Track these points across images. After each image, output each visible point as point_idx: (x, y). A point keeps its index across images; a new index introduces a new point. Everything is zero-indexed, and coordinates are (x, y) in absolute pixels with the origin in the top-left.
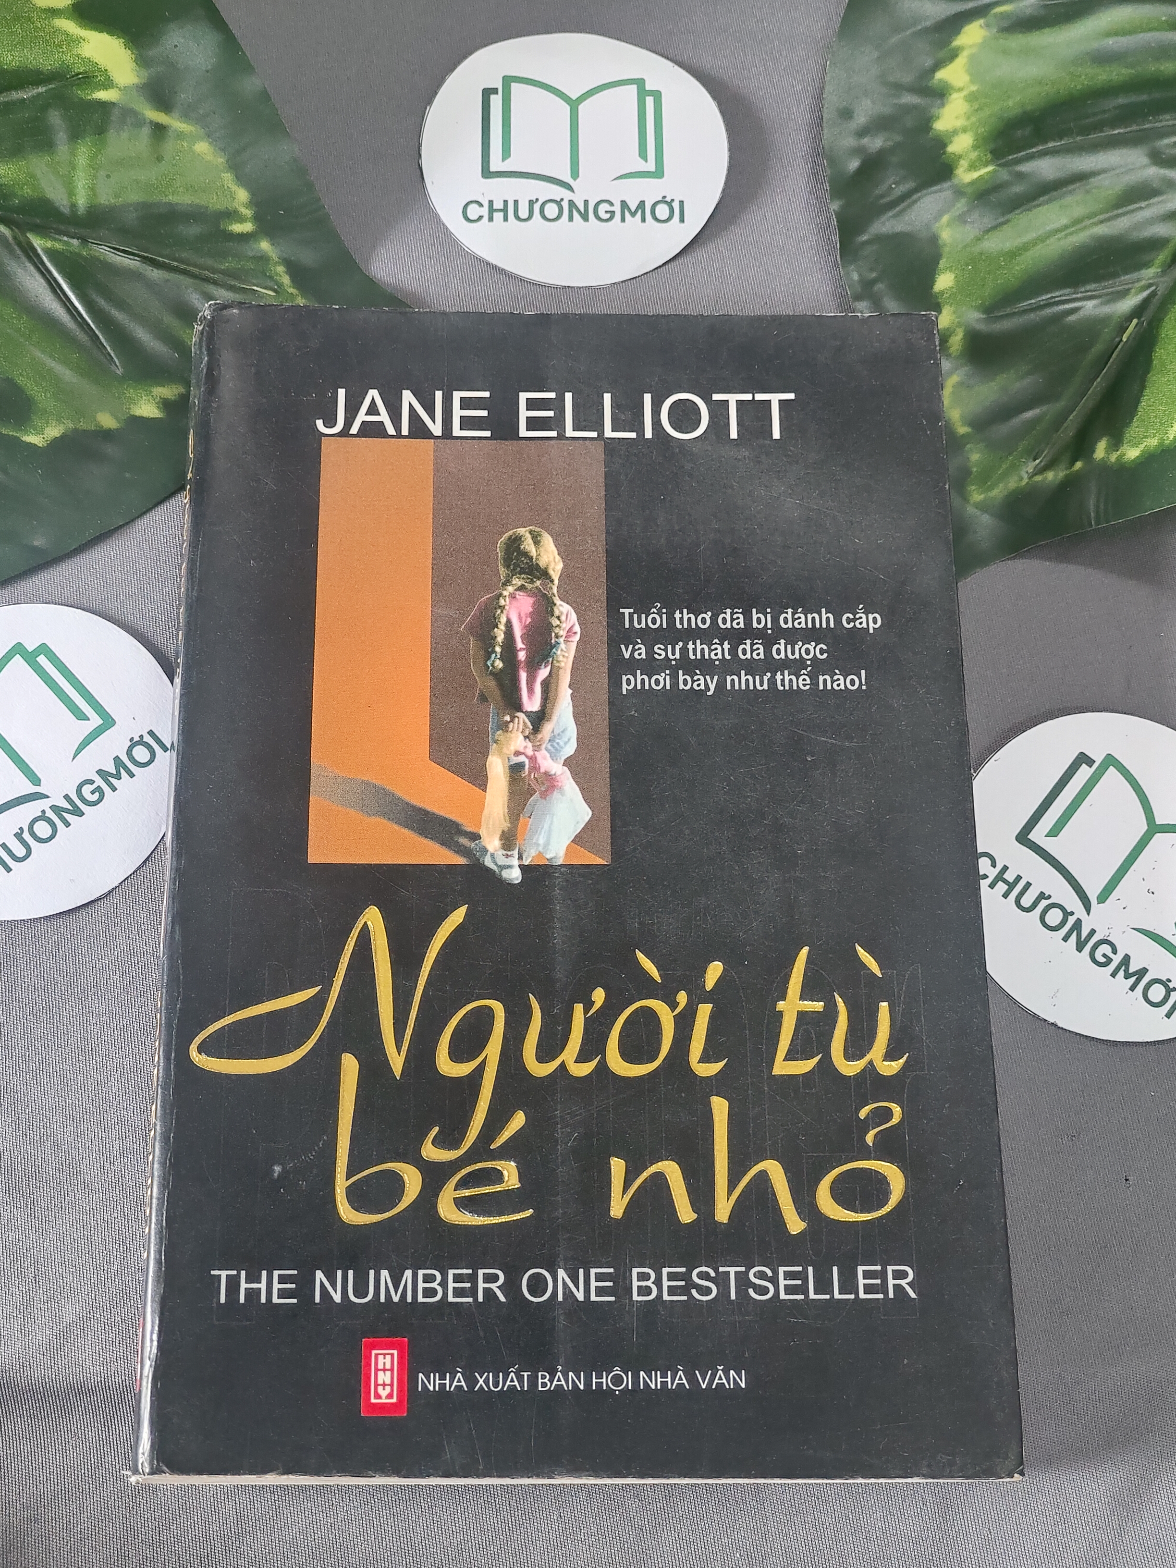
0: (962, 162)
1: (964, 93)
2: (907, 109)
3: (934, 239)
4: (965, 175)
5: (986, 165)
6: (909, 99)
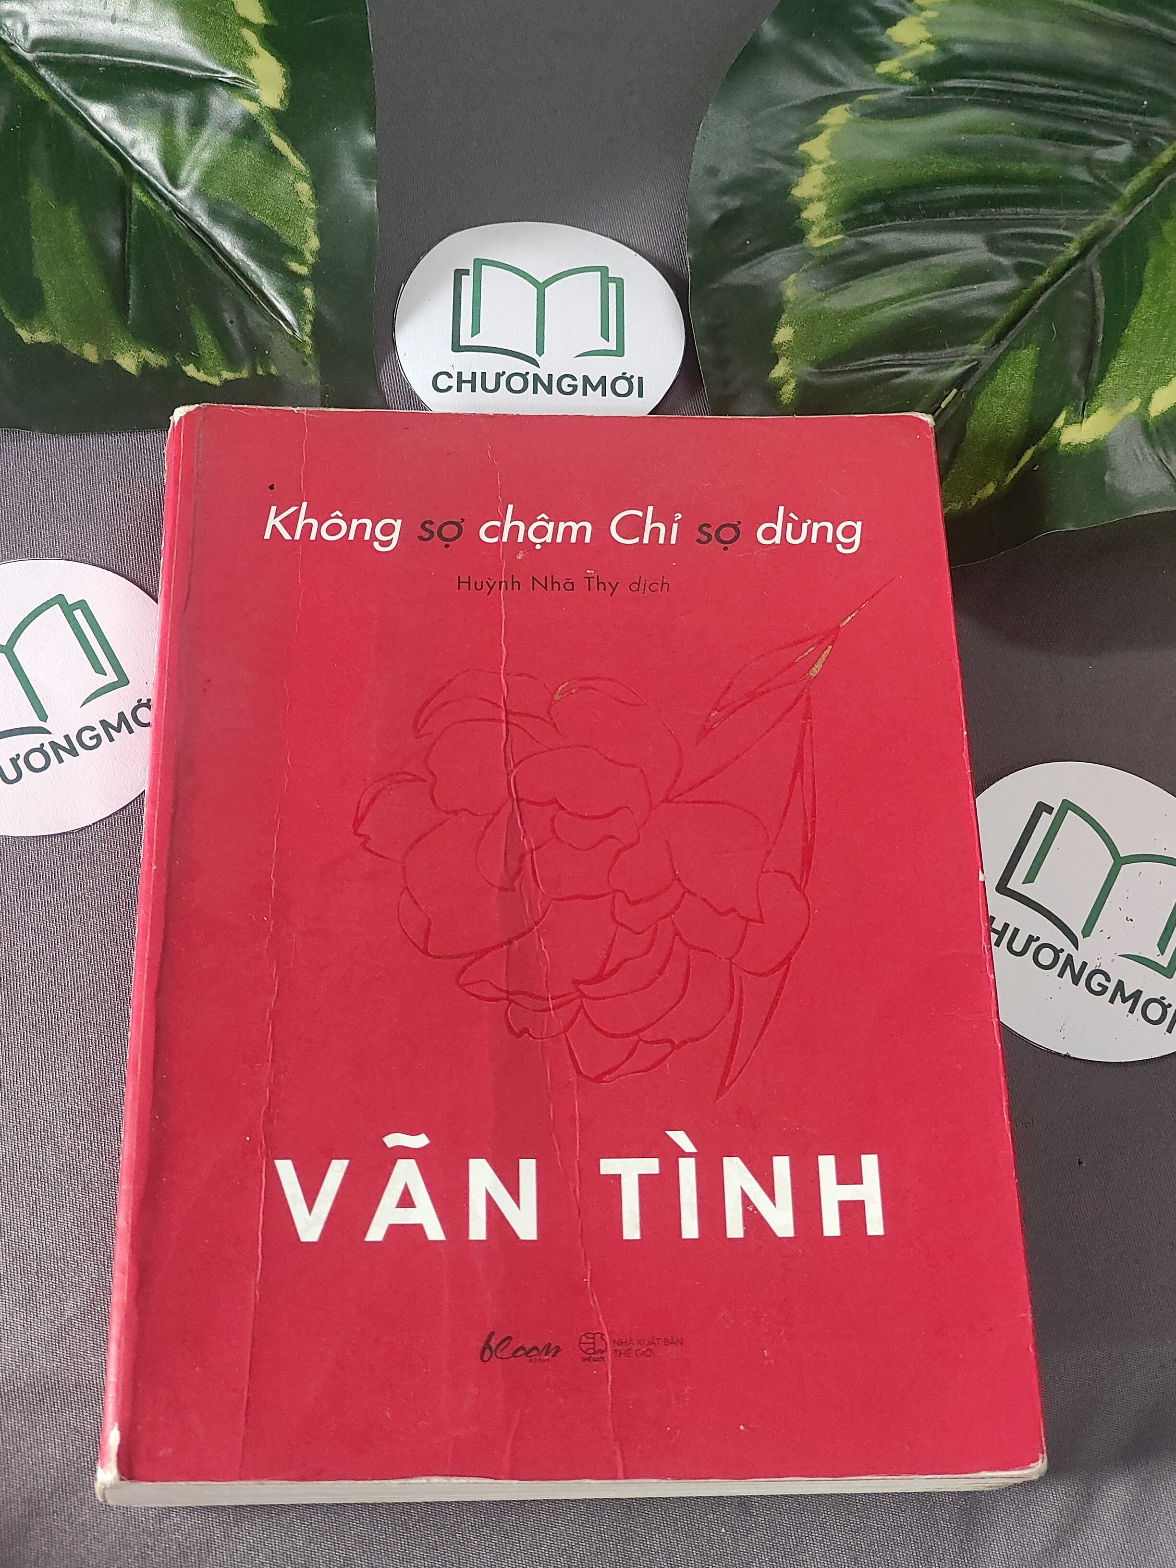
0: (814, 228)
1: (822, 166)
2: (770, 174)
3: (779, 295)
4: (815, 240)
5: (835, 234)
6: (772, 165)
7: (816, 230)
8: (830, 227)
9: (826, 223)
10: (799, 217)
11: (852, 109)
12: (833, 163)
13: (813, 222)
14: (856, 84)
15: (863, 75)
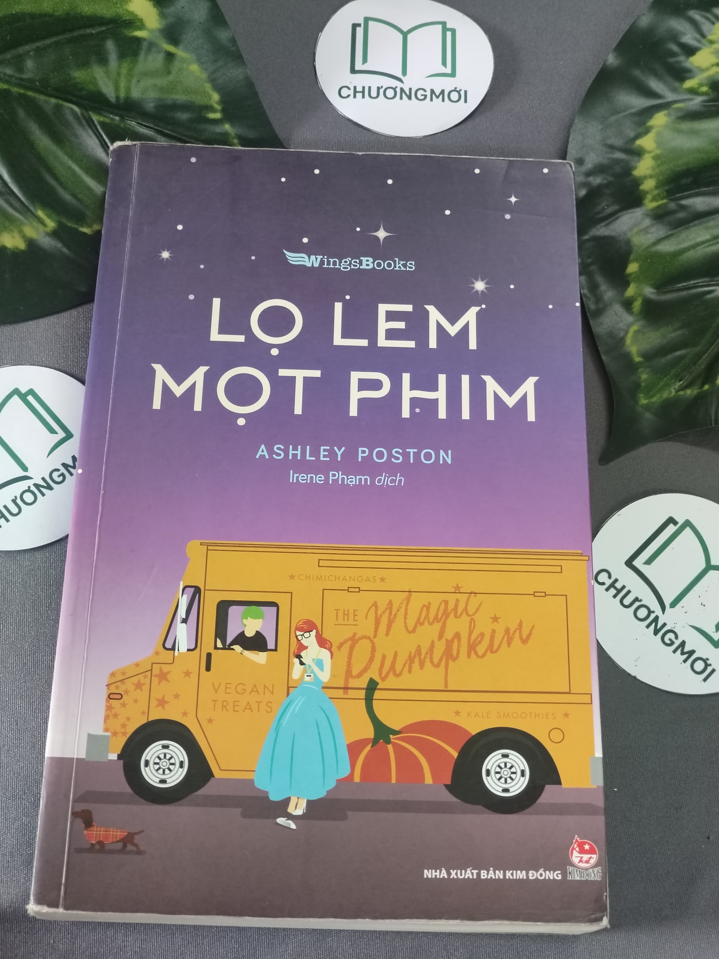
1: (652, 155)
2: (618, 162)
3: (628, 242)
4: (650, 204)
5: (663, 199)
6: (619, 155)
7: (649, 197)
8: (659, 195)
9: (656, 192)
10: (638, 189)
11: (668, 115)
12: (658, 152)
13: (647, 192)
14: (670, 96)
15: (674, 90)
